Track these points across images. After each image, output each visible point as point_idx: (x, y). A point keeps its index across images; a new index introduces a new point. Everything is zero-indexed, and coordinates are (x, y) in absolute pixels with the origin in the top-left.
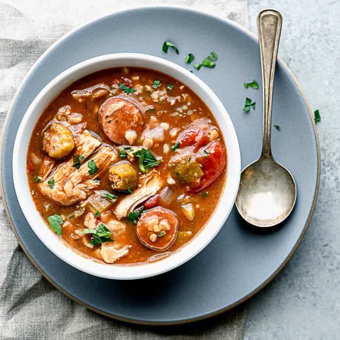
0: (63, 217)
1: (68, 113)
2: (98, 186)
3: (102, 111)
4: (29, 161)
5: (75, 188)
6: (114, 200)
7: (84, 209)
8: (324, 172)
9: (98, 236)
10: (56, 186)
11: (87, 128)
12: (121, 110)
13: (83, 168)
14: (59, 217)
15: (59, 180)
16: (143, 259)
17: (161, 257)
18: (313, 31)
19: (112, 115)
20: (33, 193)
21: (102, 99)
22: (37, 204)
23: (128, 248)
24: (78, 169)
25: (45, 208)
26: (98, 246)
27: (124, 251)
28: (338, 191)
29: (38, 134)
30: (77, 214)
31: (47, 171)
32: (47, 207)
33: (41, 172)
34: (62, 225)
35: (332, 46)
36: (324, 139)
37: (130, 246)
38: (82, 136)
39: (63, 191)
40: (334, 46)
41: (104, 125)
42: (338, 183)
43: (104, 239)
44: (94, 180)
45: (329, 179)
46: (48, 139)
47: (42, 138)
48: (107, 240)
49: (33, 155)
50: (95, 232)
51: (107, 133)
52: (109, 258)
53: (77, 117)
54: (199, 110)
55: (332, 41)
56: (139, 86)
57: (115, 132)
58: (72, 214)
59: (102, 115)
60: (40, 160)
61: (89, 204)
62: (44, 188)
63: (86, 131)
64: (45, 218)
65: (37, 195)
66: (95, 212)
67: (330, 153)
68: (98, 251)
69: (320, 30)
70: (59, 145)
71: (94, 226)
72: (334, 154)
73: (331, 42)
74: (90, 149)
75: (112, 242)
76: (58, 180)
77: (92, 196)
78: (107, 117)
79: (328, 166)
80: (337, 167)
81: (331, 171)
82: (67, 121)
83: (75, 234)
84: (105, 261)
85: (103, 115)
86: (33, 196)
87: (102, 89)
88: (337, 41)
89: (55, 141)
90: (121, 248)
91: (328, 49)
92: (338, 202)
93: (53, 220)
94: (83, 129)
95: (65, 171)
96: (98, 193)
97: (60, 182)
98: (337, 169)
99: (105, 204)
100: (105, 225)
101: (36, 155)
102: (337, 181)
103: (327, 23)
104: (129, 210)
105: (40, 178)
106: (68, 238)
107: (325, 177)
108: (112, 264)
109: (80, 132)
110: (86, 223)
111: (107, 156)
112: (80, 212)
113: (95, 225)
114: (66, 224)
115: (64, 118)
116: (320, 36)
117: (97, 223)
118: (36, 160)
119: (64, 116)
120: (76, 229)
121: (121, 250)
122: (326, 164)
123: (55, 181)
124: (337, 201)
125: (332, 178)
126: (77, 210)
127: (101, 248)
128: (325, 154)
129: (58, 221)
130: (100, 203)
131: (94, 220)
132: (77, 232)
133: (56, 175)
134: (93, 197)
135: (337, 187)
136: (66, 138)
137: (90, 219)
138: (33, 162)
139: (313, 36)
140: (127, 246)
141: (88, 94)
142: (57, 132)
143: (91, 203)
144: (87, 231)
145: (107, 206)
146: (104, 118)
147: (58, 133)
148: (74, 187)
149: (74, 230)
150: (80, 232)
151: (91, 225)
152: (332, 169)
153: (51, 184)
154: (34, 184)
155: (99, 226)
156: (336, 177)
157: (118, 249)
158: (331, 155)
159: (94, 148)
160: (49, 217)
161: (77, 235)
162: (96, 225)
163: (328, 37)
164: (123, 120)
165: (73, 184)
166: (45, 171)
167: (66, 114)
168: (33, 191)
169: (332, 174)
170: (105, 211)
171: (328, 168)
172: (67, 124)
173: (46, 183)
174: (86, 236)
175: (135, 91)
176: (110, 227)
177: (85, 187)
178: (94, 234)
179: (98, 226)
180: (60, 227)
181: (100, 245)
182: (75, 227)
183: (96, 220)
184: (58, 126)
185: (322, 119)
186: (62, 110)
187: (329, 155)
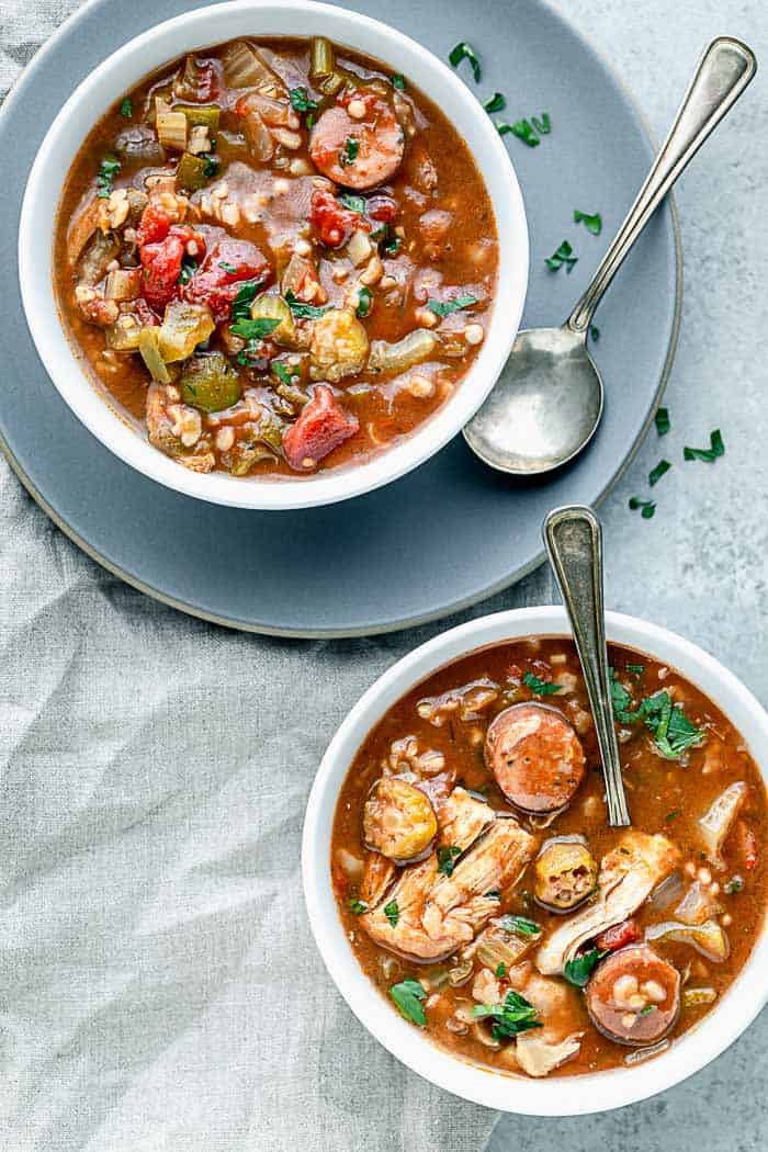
0: (425, 984)
1: (412, 752)
2: (498, 907)
3: (491, 740)
4: (336, 866)
5: (447, 919)
6: (536, 936)
7: (471, 963)
8: (732, 569)
9: (508, 1019)
10: (404, 918)
11: (461, 782)
12: (536, 737)
13: (460, 873)
14: (415, 985)
15: (410, 905)
16: (610, 1061)
17: (652, 1053)
18: (708, 252)
19: (515, 749)
20: (352, 938)
21: (489, 713)
22: (363, 961)
23: (578, 1040)
24: (449, 876)
25: (382, 968)
26: (508, 1041)
27: (570, 1047)
28: (764, 614)
29: (349, 806)
30: (456, 976)
31: (379, 885)
32: (386, 966)
33: (365, 888)
34: (423, 1002)
35: (751, 284)
36: (732, 497)
37: (581, 1034)
38: (450, 802)
39: (421, 926)
40: (755, 287)
41: (498, 771)
42: (763, 594)
43: (523, 1025)
44: (487, 895)
45: (743, 587)
46: (377, 816)
47: (360, 814)
48: (530, 1026)
49: (344, 853)
50: (500, 1012)
51: (507, 788)
52: (536, 1067)
53: (434, 761)
54: (705, 718)
55: (751, 274)
56: (567, 678)
57: (525, 784)
58: (445, 975)
59: (492, 749)
60: (361, 862)
61: (480, 949)
62: (377, 923)
63: (459, 790)
64: (382, 990)
65: (360, 940)
66: (495, 967)
67: (746, 527)
68: (509, 1052)
69: (723, 251)
70: (403, 830)
71: (496, 998)
72: (754, 529)
73: (749, 278)
74: (473, 829)
75: (538, 1029)
76: (406, 904)
77: (485, 932)
78: (504, 755)
79: (741, 555)
80: (761, 558)
81: (749, 568)
82: (412, 769)
83: (456, 1021)
84: (529, 1072)
85: (495, 748)
86: (353, 943)
87: (485, 689)
88: (762, 276)
89: (393, 821)
90: (563, 1039)
91: (741, 292)
92: (765, 639)
93: (404, 994)
94: (452, 787)
95: (420, 884)
96: (498, 923)
97: (412, 908)
98: (761, 563)
99: (515, 949)
100: (521, 994)
101: (352, 853)
102: (762, 589)
103: (741, 234)
104: (564, 955)
105: (364, 904)
106: (441, 1029)
107: (734, 582)
108: (543, 1077)
109: (444, 793)
110: (476, 993)
111: (510, 840)
112: (462, 972)
113: (498, 994)
114: (432, 1002)
115: (405, 763)
116: (723, 262)
117: (502, 991)
118: (352, 863)
119: (404, 759)
120: (458, 1007)
121: (561, 1046)
122: (737, 552)
123: (400, 908)
124: (761, 637)
125: (751, 584)
126: (455, 967)
127: (516, 1045)
128: (733, 531)
129: (414, 995)
130: (506, 947)
131: (494, 986)
132: (460, 1014)
133: (403, 894)
134: (487, 933)
135: (760, 605)
136: (419, 814)
137: (486, 983)
138: (346, 869)
139: (708, 264)
140: (575, 1035)
141: (452, 705)
142: (395, 800)
143: (483, 945)
144: (481, 1011)
145: (523, 950)
146: (497, 757)
147: (399, 803)
148: (444, 917)
149: (454, 1012)
150: (465, 1015)
151: (490, 997)
152: (750, 563)
153: (392, 916)
154: (352, 918)
155: (508, 997)
156: (760, 581)
157: (554, 1044)
158: (748, 532)
159: (482, 826)
160: (393, 989)
161: (461, 1022)
162: (501, 997)
163: (743, 264)
164: (541, 757)
165: (441, 910)
166: (374, 886)
167: (408, 755)
168: (352, 933)
169: (749, 574)
170: (517, 963)
171: (742, 562)
172: (413, 778)
173: (380, 912)
174: (479, 1023)
175: (560, 687)
176: (532, 995)
177: (470, 915)
178: (499, 1016)
179: (504, 997)
180: (418, 1007)
181: (514, 1040)
182: (455, 1005)
183: (499, 984)
184: (398, 788)
185: (727, 451)
186: (398, 747)
187: (742, 531)
